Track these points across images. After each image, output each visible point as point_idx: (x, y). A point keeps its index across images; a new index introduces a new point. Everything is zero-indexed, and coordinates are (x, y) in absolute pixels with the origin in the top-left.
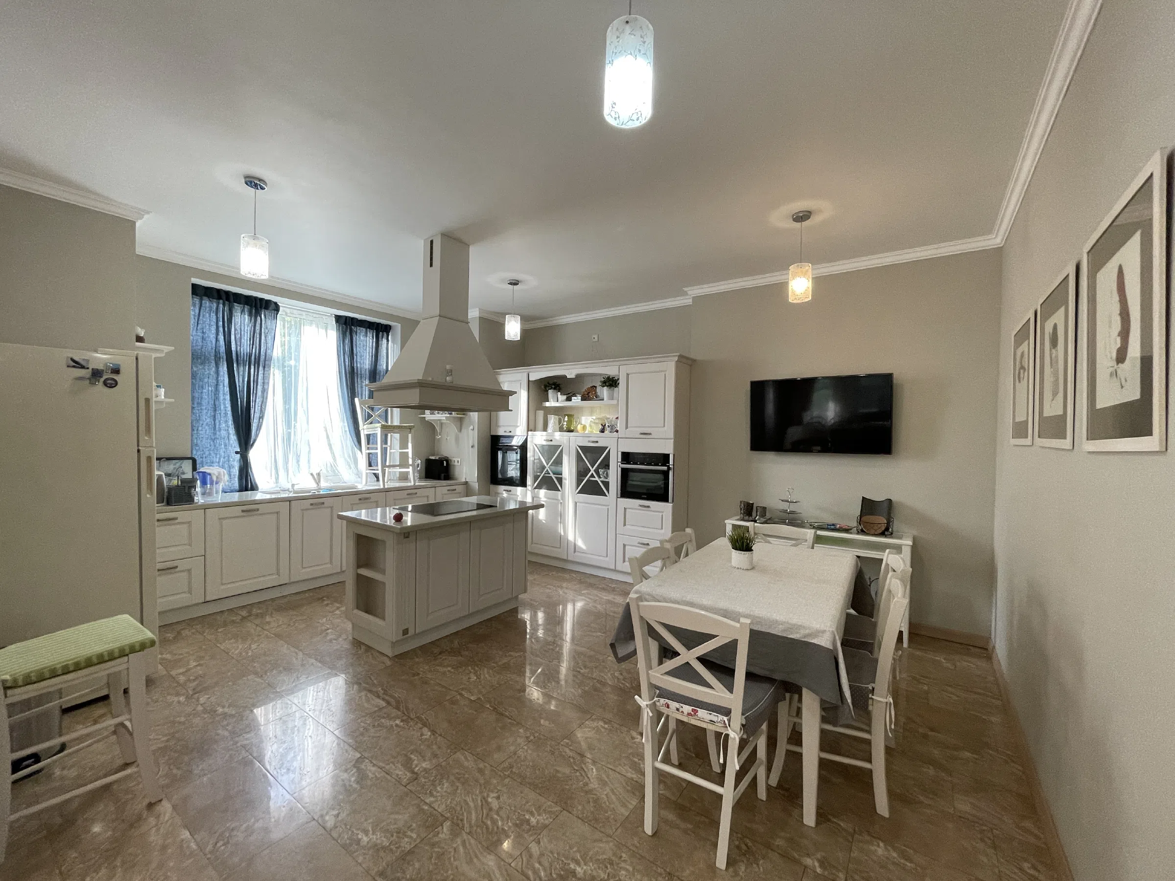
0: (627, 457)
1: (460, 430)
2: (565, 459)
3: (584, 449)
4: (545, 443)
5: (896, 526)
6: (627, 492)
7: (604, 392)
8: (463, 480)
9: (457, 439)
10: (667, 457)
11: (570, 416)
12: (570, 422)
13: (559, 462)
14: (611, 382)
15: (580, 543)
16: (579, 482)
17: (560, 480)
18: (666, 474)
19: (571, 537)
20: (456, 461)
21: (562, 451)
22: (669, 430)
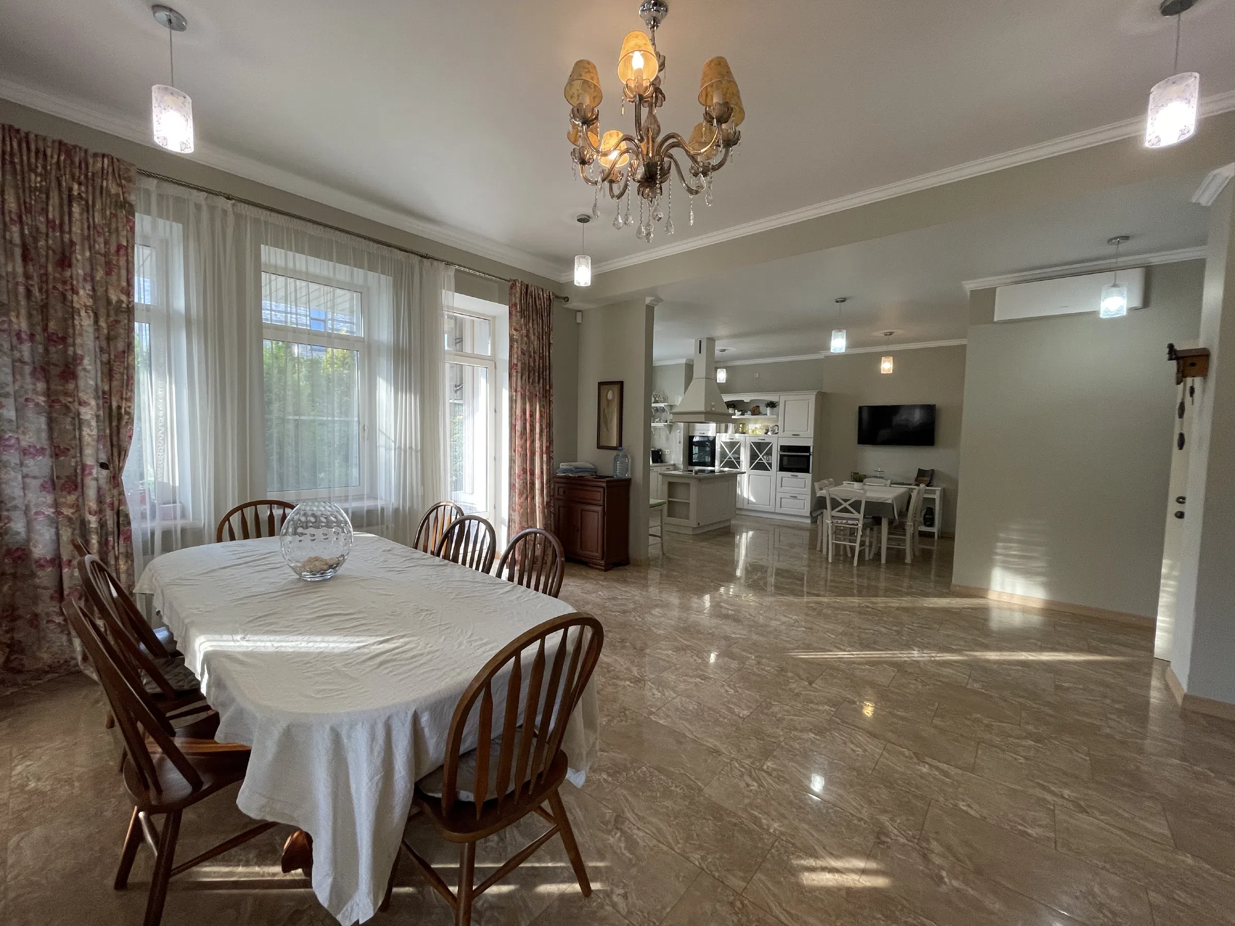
0: (783, 448)
1: (670, 433)
2: (742, 449)
3: (756, 444)
4: (728, 441)
5: (934, 482)
6: (782, 468)
7: (768, 410)
8: (672, 463)
9: (667, 439)
10: (809, 447)
11: (743, 424)
12: (743, 428)
13: (738, 452)
14: (772, 405)
15: (752, 499)
16: (751, 463)
17: (739, 463)
18: (808, 457)
19: (745, 495)
20: (667, 451)
21: (740, 446)
22: (810, 432)
